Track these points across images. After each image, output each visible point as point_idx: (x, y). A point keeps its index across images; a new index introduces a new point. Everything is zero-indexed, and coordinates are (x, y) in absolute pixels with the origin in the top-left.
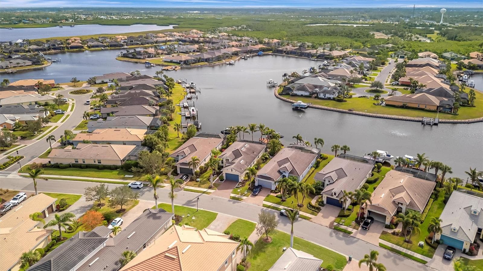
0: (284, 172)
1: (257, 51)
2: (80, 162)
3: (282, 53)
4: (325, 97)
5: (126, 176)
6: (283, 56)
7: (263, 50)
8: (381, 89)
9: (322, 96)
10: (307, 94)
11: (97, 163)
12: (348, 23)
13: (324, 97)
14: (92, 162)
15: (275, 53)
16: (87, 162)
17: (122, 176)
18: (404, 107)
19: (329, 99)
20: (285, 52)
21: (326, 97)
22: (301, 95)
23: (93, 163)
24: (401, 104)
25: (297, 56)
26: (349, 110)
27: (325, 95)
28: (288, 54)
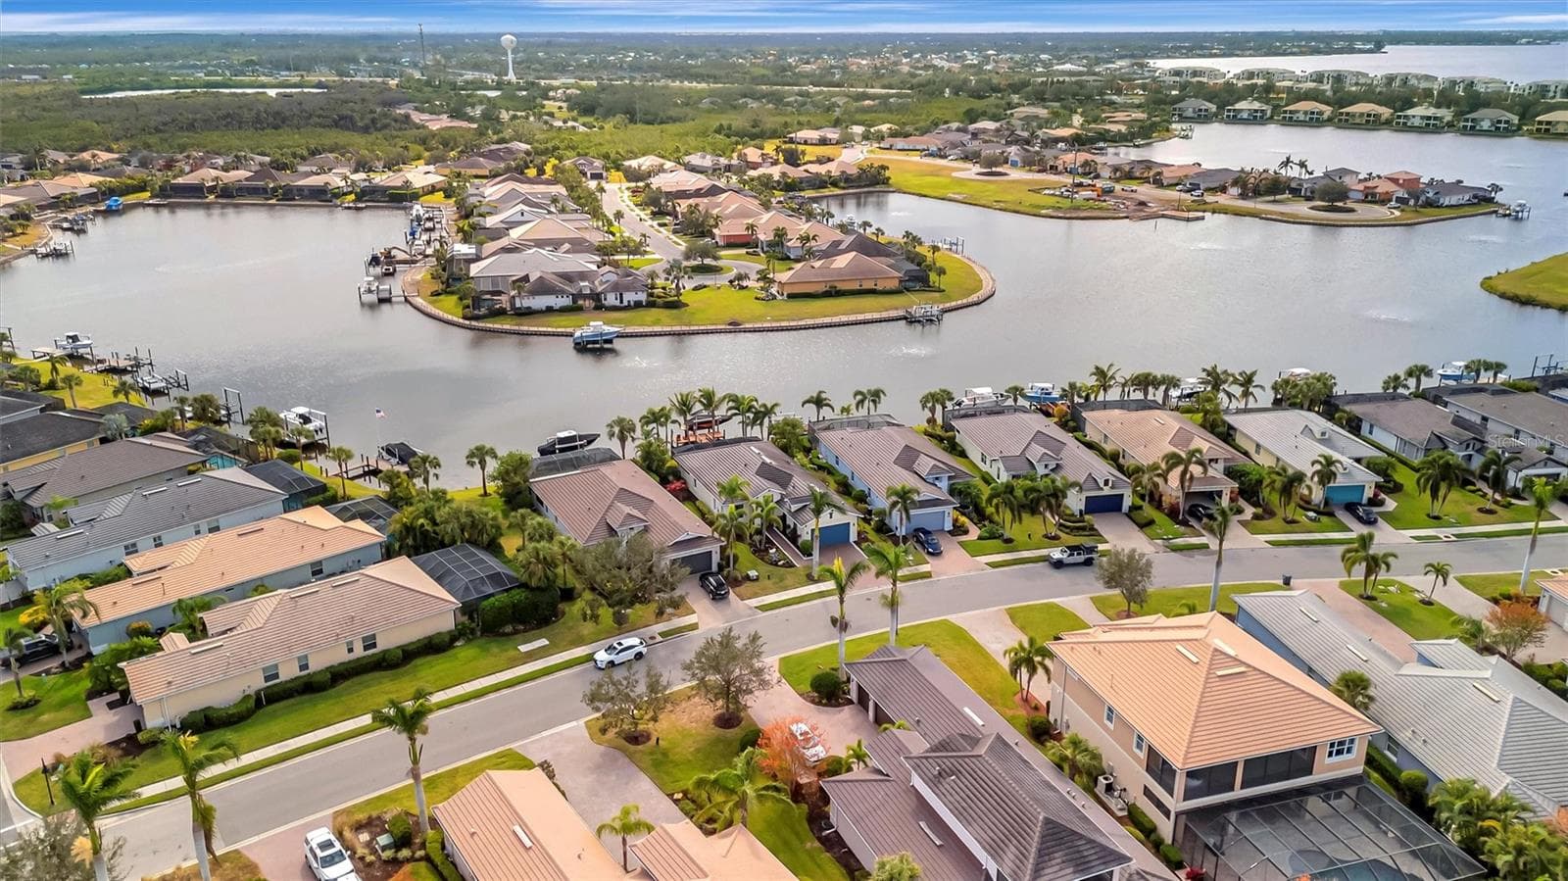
0: (937, 479)
1: (90, 198)
2: (289, 672)
3: (199, 198)
4: (622, 302)
5: (523, 648)
6: (208, 206)
7: (111, 192)
8: (714, 263)
9: (611, 300)
10: (566, 301)
11: (359, 652)
12: (231, 83)
13: (618, 303)
14: (339, 656)
15: (170, 197)
16: (317, 664)
17: (512, 653)
18: (833, 293)
19: (638, 305)
20: (212, 190)
21: (625, 303)
22: (547, 307)
23: (345, 657)
24: (822, 288)
25: (273, 201)
26: (730, 324)
27: (621, 295)
28: (233, 197)
